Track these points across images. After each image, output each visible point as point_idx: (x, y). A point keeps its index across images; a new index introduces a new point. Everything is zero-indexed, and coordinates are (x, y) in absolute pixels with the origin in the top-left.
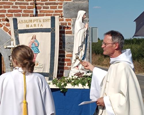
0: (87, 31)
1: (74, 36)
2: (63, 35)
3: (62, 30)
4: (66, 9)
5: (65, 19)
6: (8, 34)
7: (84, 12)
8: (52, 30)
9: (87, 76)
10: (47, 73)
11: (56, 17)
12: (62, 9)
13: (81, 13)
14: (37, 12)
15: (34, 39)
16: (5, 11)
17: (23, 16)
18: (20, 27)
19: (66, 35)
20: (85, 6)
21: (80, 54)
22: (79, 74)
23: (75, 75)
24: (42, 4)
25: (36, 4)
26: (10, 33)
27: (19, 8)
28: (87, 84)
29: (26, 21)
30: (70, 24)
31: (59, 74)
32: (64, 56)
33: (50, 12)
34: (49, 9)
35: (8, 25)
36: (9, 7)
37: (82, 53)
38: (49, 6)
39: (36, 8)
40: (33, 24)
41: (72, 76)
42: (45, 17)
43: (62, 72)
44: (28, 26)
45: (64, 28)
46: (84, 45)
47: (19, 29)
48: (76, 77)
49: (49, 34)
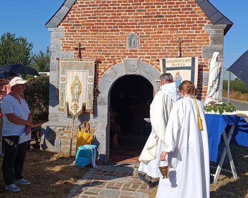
0: (220, 68)
1: (209, 73)
2: (201, 72)
3: (201, 68)
4: (204, 52)
5: (203, 59)
7: (218, 53)
8: (192, 68)
9: (218, 105)
11: (196, 57)
12: (201, 52)
13: (216, 54)
14: (181, 54)
15: (178, 75)
16: (157, 54)
17: (171, 57)
18: (168, 66)
19: (204, 72)
20: (220, 49)
21: (214, 87)
22: (212, 103)
24: (185, 48)
25: (180, 48)
27: (167, 52)
28: (218, 111)
29: (172, 61)
30: (207, 63)
32: (202, 89)
33: (191, 54)
34: (191, 52)
35: (159, 64)
36: (160, 51)
37: (216, 86)
38: (191, 49)
39: (180, 51)
40: (177, 63)
41: (207, 104)
42: (187, 58)
44: (173, 65)
45: (202, 66)
46: (217, 80)
47: (166, 67)
48: (210, 105)
49: (190, 71)
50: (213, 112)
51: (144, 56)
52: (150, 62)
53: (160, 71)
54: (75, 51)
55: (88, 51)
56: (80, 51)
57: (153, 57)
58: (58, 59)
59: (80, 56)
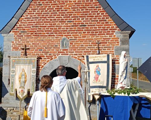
2: (114, 64)
3: (114, 61)
4: (116, 50)
5: (115, 55)
6: (84, 64)
7: (125, 52)
8: (107, 62)
9: (127, 89)
10: (105, 86)
11: (110, 54)
12: (114, 50)
14: (99, 52)
15: (97, 67)
16: (82, 52)
17: (92, 54)
18: (90, 60)
19: (116, 64)
20: (127, 48)
22: (122, 87)
23: (120, 88)
24: (102, 48)
25: (99, 48)
26: (85, 63)
27: (90, 50)
28: (126, 93)
29: (93, 57)
30: (118, 58)
31: (112, 87)
32: (115, 77)
33: (106, 52)
34: (106, 50)
35: (84, 59)
36: (84, 50)
37: (124, 75)
38: (106, 48)
39: (99, 50)
40: (97, 58)
41: (118, 89)
42: (104, 55)
43: (114, 86)
44: (94, 60)
45: (115, 60)
47: (89, 61)
48: (121, 89)
49: (106, 64)
50: (123, 94)
51: (73, 53)
52: (77, 58)
53: (85, 64)
54: (22, 51)
55: (31, 50)
56: (26, 50)
57: (79, 54)
58: (9, 57)
59: (26, 54)
